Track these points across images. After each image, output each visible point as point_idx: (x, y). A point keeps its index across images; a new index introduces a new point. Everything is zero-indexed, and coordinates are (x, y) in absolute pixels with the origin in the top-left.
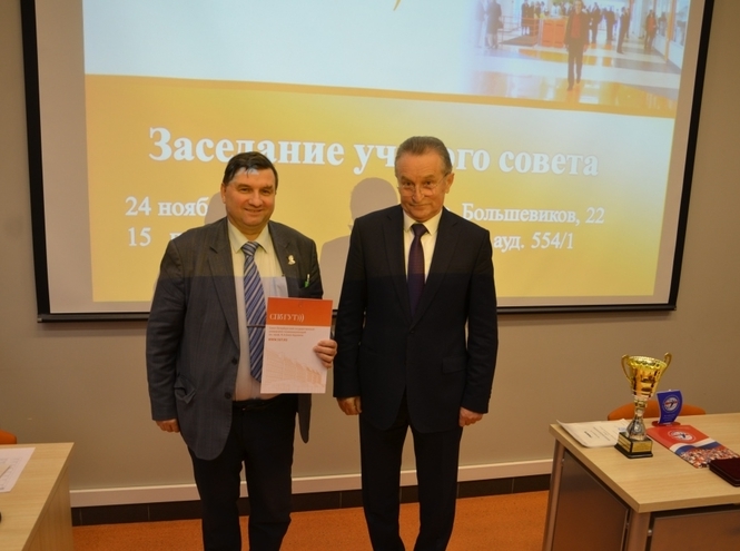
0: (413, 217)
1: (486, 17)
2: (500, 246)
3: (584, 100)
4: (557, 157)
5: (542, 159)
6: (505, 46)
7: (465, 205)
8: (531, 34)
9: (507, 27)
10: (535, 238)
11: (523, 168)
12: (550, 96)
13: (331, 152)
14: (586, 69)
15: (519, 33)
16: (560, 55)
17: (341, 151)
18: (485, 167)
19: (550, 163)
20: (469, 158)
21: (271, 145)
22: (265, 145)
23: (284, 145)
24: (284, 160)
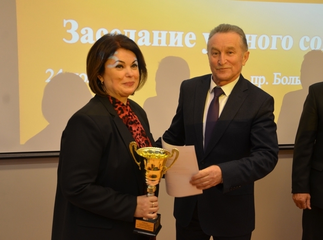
7: (276, 74)
13: (187, 39)
17: (194, 38)
18: (289, 48)
20: (279, 41)
21: (147, 33)
22: (143, 33)
23: (156, 33)
24: (156, 44)
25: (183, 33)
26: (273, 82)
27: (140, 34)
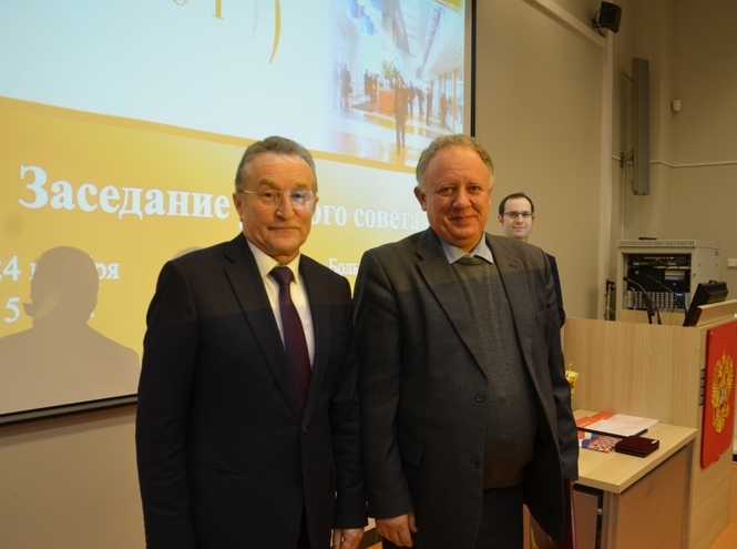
1: (340, 81)
3: (408, 163)
4: (393, 214)
5: (383, 216)
6: (354, 110)
7: (331, 260)
8: (372, 102)
9: (355, 92)
11: (370, 224)
12: (386, 159)
13: (218, 205)
14: (407, 135)
15: (364, 99)
16: (391, 122)
17: (227, 204)
18: (344, 223)
19: (388, 219)
20: (332, 214)
21: (160, 194)
22: (154, 194)
23: (173, 195)
24: (173, 212)
27: (149, 195)
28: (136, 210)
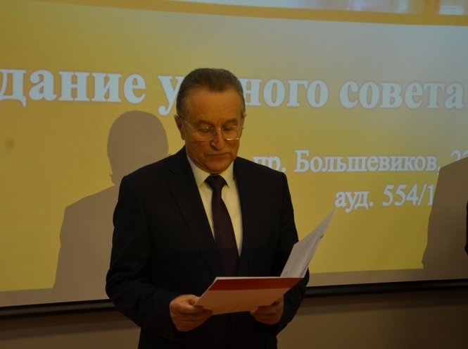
0: (206, 169)
2: (344, 204)
3: (445, 10)
4: (411, 87)
5: (393, 90)
7: (299, 153)
10: (386, 192)
11: (369, 103)
12: (402, 8)
13: (128, 87)
17: (142, 85)
18: (322, 104)
19: (403, 95)
20: (302, 92)
21: (49, 77)
22: (41, 77)
23: (66, 77)
24: (66, 96)
25: (120, 76)
26: (296, 168)
27: (34, 78)
28: (18, 94)
